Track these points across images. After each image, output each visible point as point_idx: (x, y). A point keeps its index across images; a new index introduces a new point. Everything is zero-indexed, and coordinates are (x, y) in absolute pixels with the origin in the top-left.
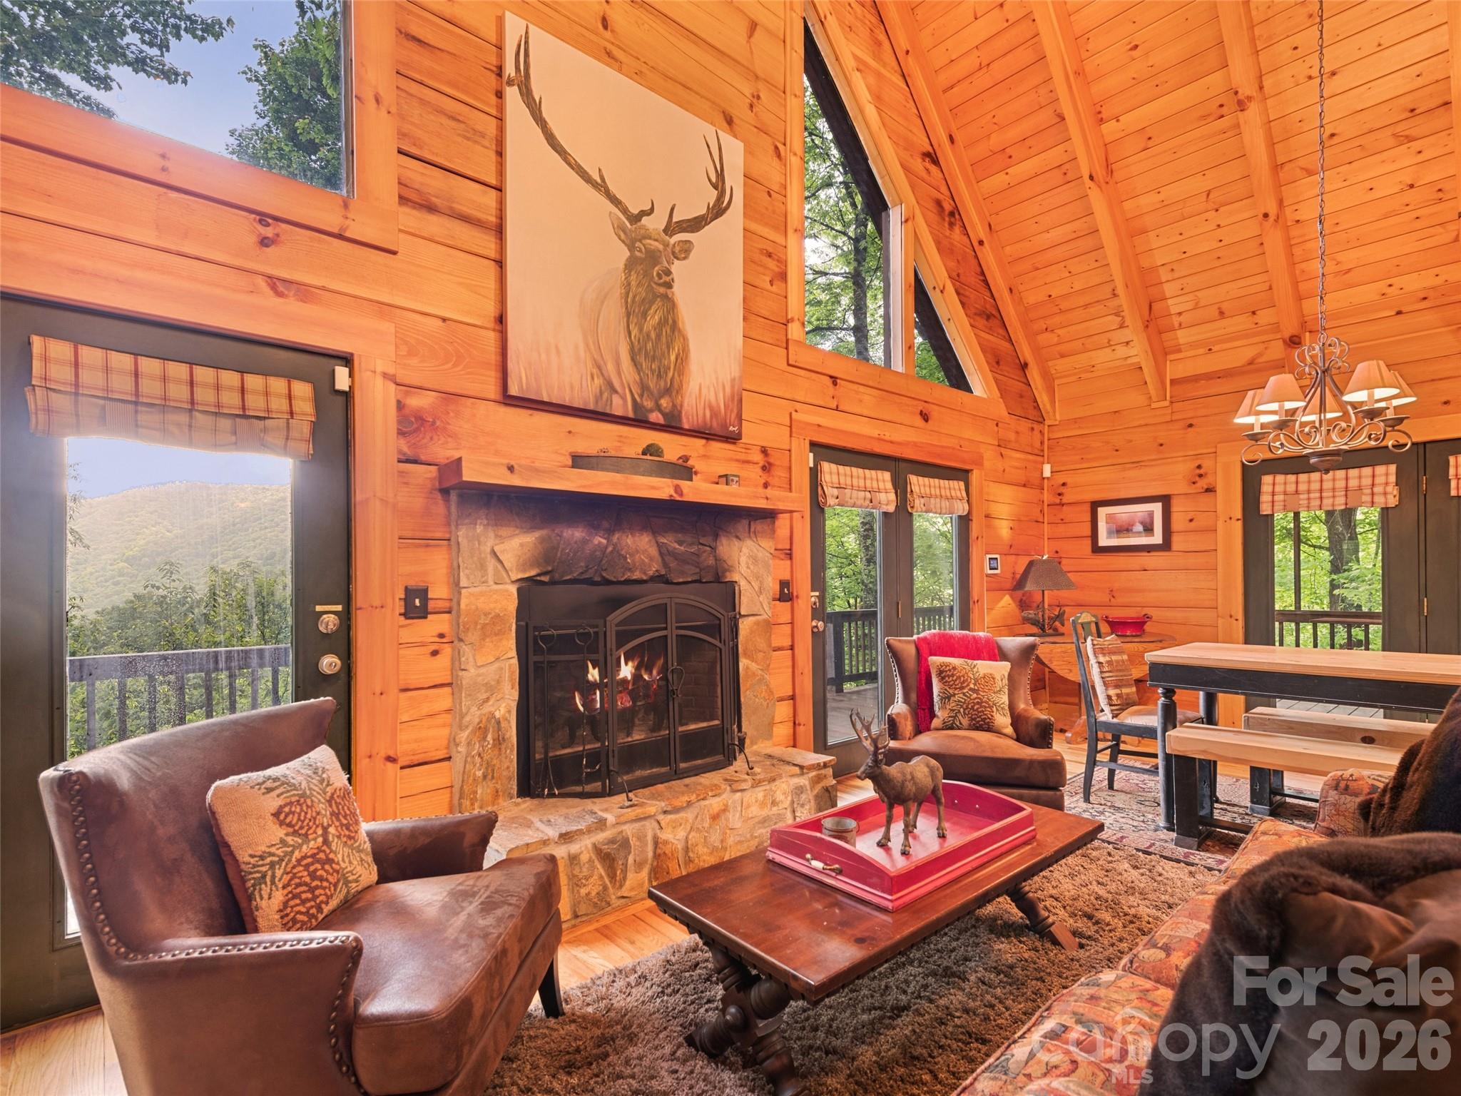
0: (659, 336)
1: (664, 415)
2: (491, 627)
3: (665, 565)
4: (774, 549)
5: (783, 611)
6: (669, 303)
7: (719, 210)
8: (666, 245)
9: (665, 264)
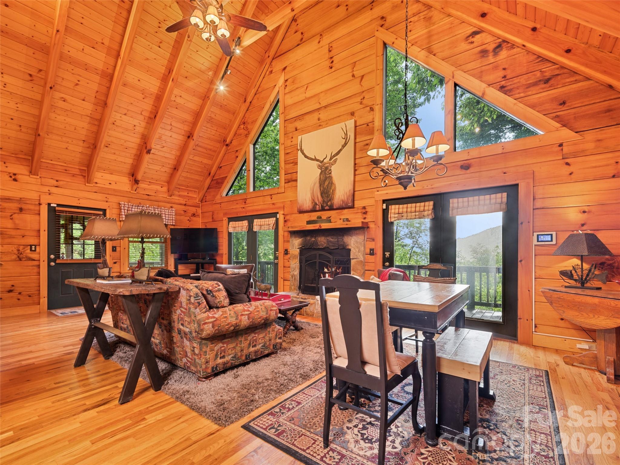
0: (328, 187)
1: (329, 207)
2: (294, 257)
3: (328, 244)
4: (366, 239)
5: (371, 258)
6: (331, 178)
7: (346, 144)
8: (330, 163)
9: (330, 168)
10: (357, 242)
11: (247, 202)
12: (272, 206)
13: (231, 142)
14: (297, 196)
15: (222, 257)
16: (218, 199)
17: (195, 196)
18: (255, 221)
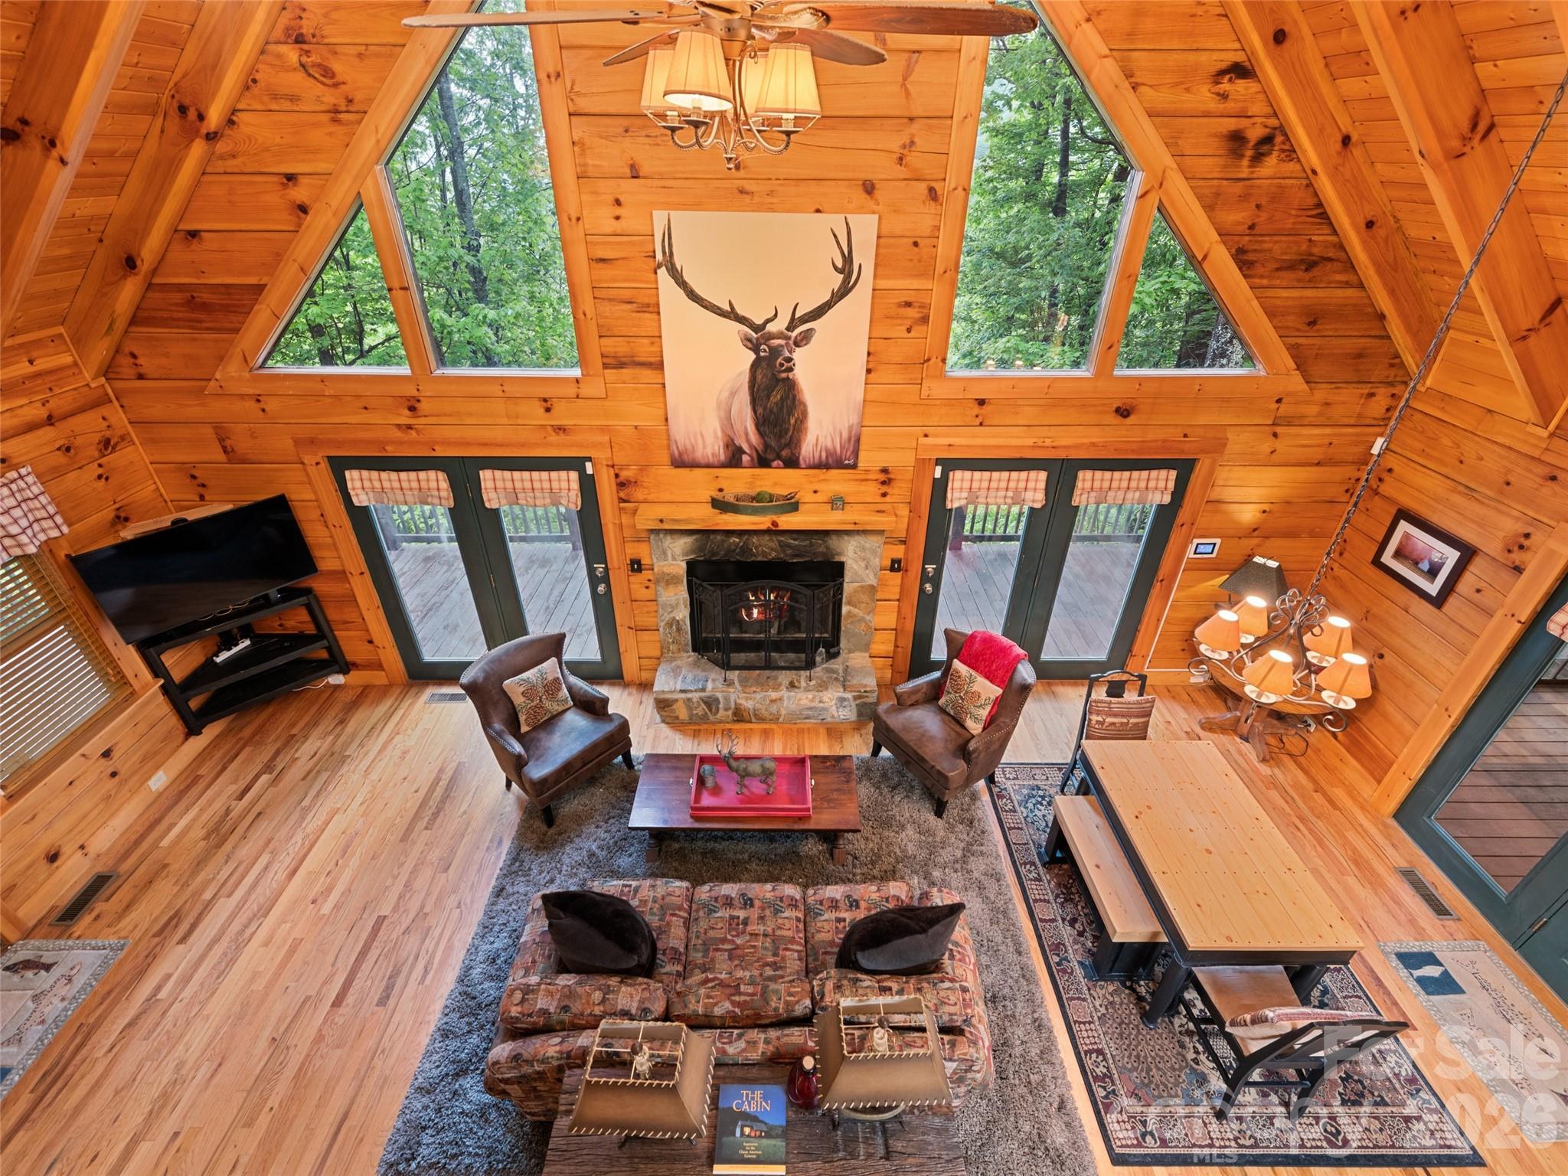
0: (780, 410)
1: (783, 461)
2: (670, 580)
3: (783, 552)
4: (884, 539)
5: (893, 577)
7: (845, 290)
8: (786, 338)
9: (787, 354)
10: (863, 549)
11: (422, 407)
12: (554, 437)
13: (232, 122)
14: (666, 418)
16: (232, 378)
18: (486, 475)
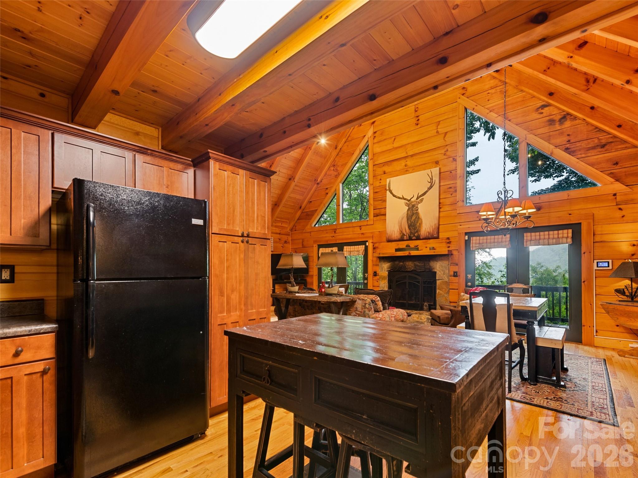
0: (415, 222)
1: (416, 237)
2: (383, 278)
3: (415, 268)
4: (450, 263)
5: (455, 279)
6: (417, 214)
7: (431, 187)
8: (416, 202)
9: (417, 206)
10: (442, 266)
11: (337, 231)
12: (361, 236)
13: (321, 181)
14: (386, 228)
15: (312, 278)
16: (308, 229)
17: (286, 226)
18: (345, 247)
